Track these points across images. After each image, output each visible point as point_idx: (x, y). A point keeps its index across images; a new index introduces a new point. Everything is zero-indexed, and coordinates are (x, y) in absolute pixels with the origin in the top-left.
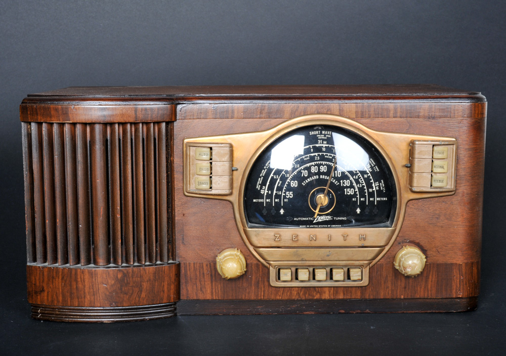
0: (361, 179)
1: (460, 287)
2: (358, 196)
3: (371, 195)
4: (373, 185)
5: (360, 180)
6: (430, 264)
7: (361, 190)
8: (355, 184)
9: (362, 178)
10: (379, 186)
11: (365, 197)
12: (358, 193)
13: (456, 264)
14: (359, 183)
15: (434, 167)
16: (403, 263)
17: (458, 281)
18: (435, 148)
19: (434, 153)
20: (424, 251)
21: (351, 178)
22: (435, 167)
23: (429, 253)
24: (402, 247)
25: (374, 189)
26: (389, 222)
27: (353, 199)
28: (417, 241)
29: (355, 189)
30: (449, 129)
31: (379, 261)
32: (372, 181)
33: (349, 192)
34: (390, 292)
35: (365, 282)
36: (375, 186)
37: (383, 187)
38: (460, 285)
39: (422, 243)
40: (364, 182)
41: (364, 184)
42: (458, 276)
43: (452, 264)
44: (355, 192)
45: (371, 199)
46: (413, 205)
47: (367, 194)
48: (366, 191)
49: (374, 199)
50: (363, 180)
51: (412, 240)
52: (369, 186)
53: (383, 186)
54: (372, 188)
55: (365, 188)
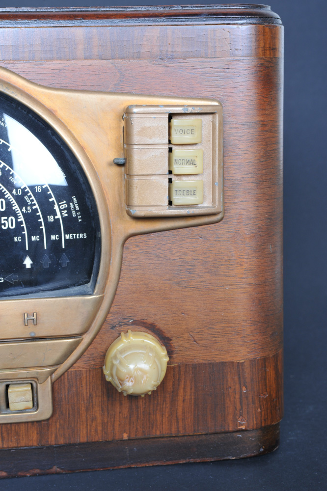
0: (30, 196)
1: (241, 409)
2: (25, 232)
3: (53, 228)
4: (56, 207)
5: (26, 198)
6: (179, 366)
7: (31, 218)
8: (16, 207)
9: (31, 193)
10: (69, 210)
11: (40, 233)
12: (24, 225)
13: (232, 363)
14: (26, 205)
15: (174, 162)
16: (118, 370)
17: (237, 396)
18: (175, 121)
19: (173, 131)
20: (165, 340)
21: (8, 195)
22: (176, 162)
23: (175, 343)
24: (120, 335)
25: (59, 216)
26: (89, 285)
27: (15, 239)
28: (150, 321)
29: (16, 217)
30: (206, 83)
31: (72, 365)
32: (53, 199)
33: (4, 224)
34: (100, 428)
35: (45, 410)
36: (61, 210)
37: (76, 212)
38: (241, 403)
39: (160, 325)
40: (35, 202)
41: (37, 206)
42: (237, 386)
43: (223, 364)
44: (19, 224)
45: (53, 237)
46: (137, 246)
47: (43, 227)
48: (42, 220)
49: (60, 237)
50: (33, 198)
51: (138, 318)
52: (48, 209)
53: (77, 208)
54: (55, 214)
55: (40, 213)
